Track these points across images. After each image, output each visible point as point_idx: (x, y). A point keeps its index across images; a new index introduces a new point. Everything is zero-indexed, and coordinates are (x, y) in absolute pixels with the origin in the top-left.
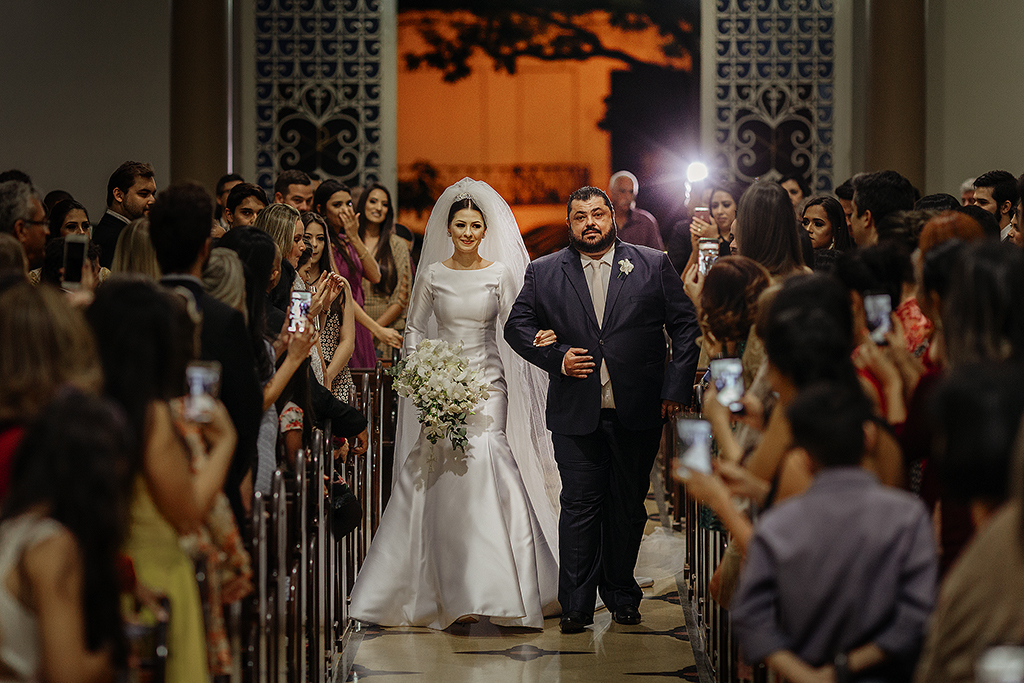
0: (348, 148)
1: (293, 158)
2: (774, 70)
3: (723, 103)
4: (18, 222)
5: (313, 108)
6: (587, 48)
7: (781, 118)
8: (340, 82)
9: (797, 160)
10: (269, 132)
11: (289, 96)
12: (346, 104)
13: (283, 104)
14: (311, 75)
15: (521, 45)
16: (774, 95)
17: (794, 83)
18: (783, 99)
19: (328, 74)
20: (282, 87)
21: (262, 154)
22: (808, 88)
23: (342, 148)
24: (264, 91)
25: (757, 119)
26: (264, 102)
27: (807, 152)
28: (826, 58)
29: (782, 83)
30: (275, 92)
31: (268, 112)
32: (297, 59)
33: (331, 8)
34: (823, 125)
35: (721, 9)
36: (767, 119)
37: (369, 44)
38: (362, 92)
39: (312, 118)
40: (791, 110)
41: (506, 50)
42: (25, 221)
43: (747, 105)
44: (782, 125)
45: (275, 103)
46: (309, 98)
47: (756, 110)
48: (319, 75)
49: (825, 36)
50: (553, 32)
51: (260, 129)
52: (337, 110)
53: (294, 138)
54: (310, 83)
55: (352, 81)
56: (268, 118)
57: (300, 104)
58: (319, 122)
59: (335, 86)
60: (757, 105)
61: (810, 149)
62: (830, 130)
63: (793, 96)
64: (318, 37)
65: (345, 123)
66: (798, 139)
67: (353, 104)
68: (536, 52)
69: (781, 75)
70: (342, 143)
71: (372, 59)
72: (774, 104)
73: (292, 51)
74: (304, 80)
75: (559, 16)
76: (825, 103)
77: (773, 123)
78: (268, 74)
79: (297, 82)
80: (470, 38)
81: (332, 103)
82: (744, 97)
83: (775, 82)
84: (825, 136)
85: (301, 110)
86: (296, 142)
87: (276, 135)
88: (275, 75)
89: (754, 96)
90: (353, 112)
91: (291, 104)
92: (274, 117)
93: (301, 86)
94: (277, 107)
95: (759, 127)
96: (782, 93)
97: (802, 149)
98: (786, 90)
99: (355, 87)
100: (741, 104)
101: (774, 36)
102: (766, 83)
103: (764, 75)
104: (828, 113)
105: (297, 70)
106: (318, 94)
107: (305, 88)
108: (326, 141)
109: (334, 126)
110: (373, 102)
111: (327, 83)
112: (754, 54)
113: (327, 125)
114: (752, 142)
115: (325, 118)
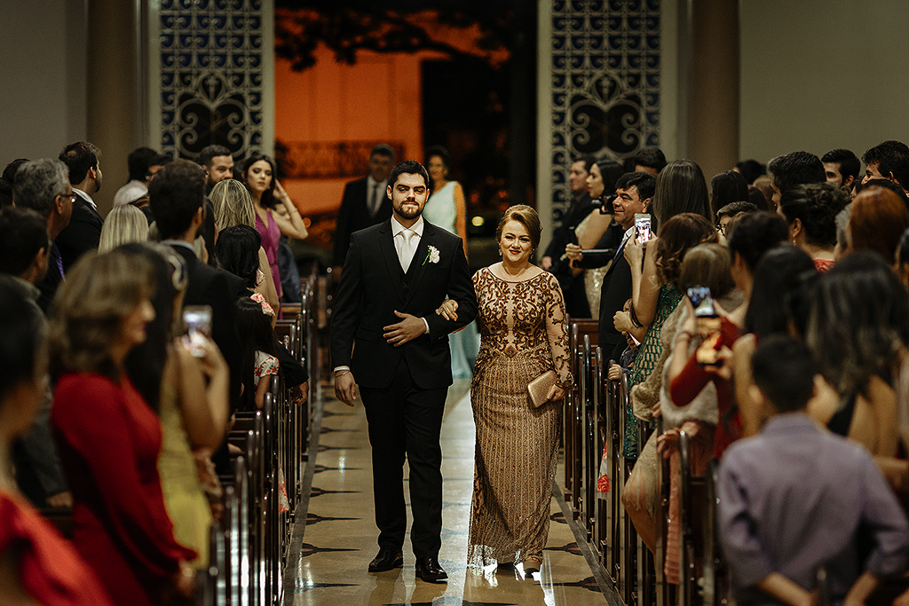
0: (236, 129)
1: (192, 137)
2: (606, 62)
3: (559, 90)
4: (58, 197)
5: (207, 93)
6: (415, 41)
7: (612, 103)
8: (229, 71)
9: (628, 137)
10: (171, 114)
11: (188, 84)
12: (234, 90)
13: (183, 90)
14: (206, 65)
15: (359, 39)
16: (606, 83)
17: (624, 72)
18: (614, 87)
19: (220, 64)
20: (183, 76)
21: (166, 134)
22: (637, 77)
23: (231, 129)
24: (168, 79)
25: (590, 104)
26: (168, 89)
27: (636, 133)
28: (653, 52)
29: (613, 73)
30: (177, 80)
31: (171, 98)
32: (195, 51)
33: (223, 7)
34: (651, 109)
35: (556, 9)
36: (599, 104)
37: (253, 38)
38: (247, 80)
39: (206, 102)
40: (622, 96)
41: (346, 43)
42: (62, 196)
43: (582, 91)
44: (613, 109)
45: (176, 89)
46: (204, 86)
47: (590, 96)
48: (212, 65)
49: (652, 33)
50: (386, 28)
51: (164, 112)
52: (227, 95)
53: (191, 121)
54: (205, 72)
55: (239, 70)
56: (171, 103)
57: (197, 90)
58: (213, 106)
59: (226, 75)
60: (590, 92)
61: (639, 129)
62: (657, 113)
63: (624, 84)
64: (212, 32)
65: (233, 107)
66: (628, 121)
67: (240, 90)
68: (371, 45)
69: (613, 66)
70: (231, 124)
71: (255, 51)
72: (606, 91)
73: (189, 44)
74: (200, 70)
75: (392, 14)
76: (652, 90)
77: (605, 107)
78: (170, 64)
79: (194, 71)
80: (314, 34)
81: (223, 90)
82: (579, 85)
83: (607, 73)
84: (653, 118)
85: (198, 95)
86: (194, 124)
87: (177, 118)
88: (177, 64)
89: (587, 84)
90: (239, 97)
91: (190, 90)
92: (176, 102)
93: (198, 74)
94: (179, 93)
95: (593, 111)
96: (614, 82)
97: (631, 129)
98: (617, 78)
99: (242, 76)
100: (576, 91)
101: (606, 32)
102: (598, 73)
103: (598, 66)
104: (655, 99)
105: (194, 60)
106: (212, 81)
107: (201, 77)
108: (219, 123)
109: (225, 110)
110: (256, 89)
111: (219, 72)
112: (587, 47)
113: (219, 108)
114: (586, 124)
115: (218, 102)
